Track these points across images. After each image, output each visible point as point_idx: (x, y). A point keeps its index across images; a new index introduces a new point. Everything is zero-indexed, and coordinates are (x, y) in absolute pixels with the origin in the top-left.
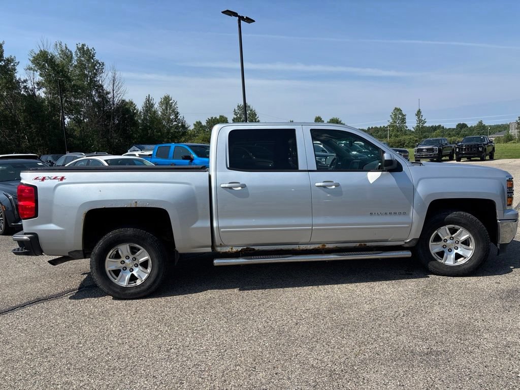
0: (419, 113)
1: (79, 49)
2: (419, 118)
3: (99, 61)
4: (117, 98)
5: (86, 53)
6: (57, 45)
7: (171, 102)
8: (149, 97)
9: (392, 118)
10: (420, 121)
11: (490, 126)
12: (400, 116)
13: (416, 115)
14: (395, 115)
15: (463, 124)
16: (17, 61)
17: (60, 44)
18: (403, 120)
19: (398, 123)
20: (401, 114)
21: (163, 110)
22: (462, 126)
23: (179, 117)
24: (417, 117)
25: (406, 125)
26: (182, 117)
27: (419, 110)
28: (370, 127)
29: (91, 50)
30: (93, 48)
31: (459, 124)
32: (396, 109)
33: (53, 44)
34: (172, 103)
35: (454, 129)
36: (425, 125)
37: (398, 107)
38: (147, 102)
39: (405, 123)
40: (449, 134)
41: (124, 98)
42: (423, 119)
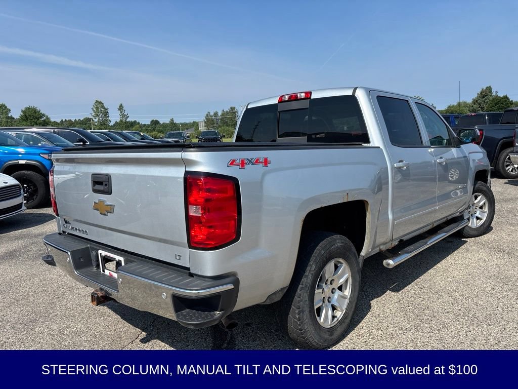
0: (121, 108)
2: (121, 112)
9: (94, 111)
10: (123, 115)
11: (181, 124)
12: (103, 110)
13: (119, 110)
14: (97, 108)
15: (156, 121)
18: (106, 114)
19: (101, 117)
20: (103, 107)
22: (155, 123)
24: (119, 111)
25: (109, 118)
27: (121, 104)
28: (64, 120)
31: (153, 121)
32: (97, 101)
35: (149, 125)
36: (128, 120)
37: (99, 100)
39: (108, 117)
40: (147, 130)
42: (126, 113)
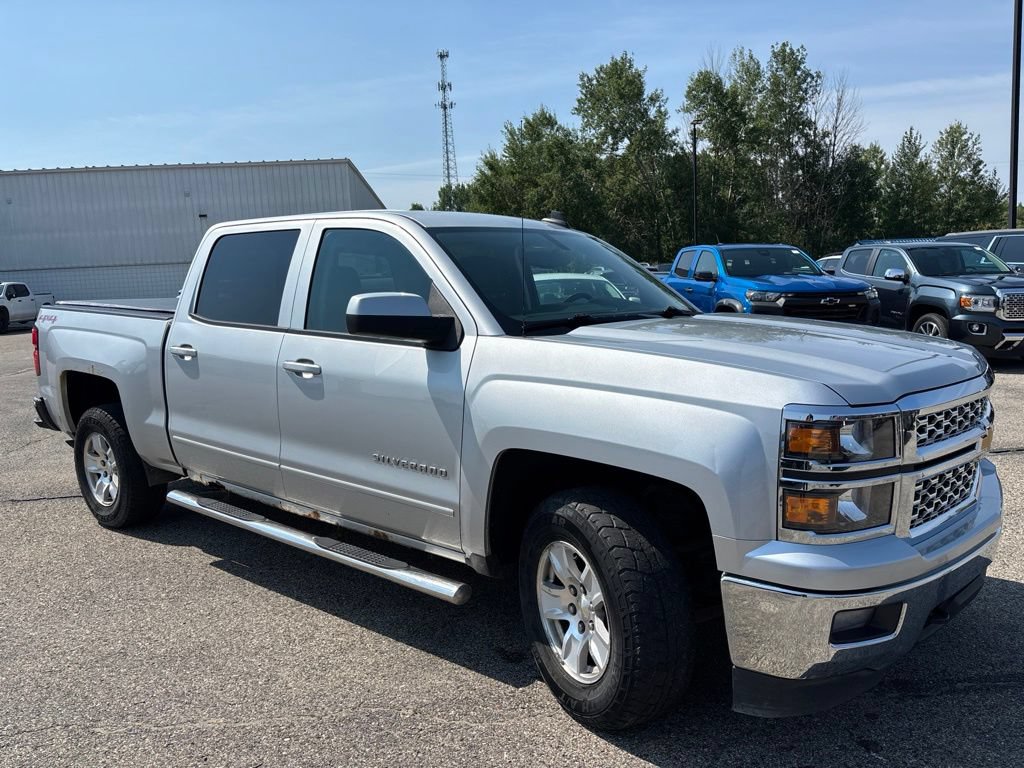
1: (775, 55)
3: (811, 72)
4: (841, 145)
5: (788, 59)
6: (735, 55)
7: (965, 137)
8: (911, 133)
16: (664, 98)
17: (741, 53)
21: (945, 159)
23: (982, 173)
26: (991, 173)
29: (798, 50)
30: (802, 47)
33: (730, 54)
34: (968, 140)
38: (907, 144)
41: (856, 142)
